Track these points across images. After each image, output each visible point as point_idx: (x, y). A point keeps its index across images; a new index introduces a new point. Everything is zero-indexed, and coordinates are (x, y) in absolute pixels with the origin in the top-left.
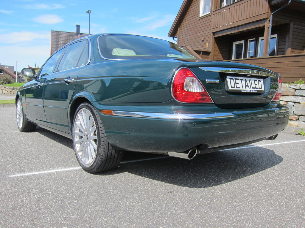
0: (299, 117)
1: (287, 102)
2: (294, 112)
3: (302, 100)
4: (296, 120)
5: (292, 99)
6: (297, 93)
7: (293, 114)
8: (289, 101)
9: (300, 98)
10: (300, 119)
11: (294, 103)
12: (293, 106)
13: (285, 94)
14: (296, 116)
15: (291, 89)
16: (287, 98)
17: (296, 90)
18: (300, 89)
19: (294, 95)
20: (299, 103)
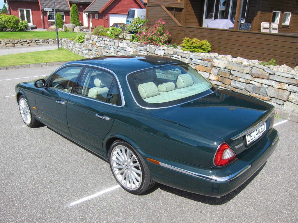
0: (271, 98)
1: (262, 84)
2: (267, 94)
3: (275, 85)
4: (269, 101)
5: (266, 82)
6: (271, 77)
7: (266, 95)
8: (264, 83)
9: (274, 82)
10: (272, 101)
11: (268, 86)
12: (267, 88)
13: (261, 77)
14: (269, 98)
15: (266, 73)
16: (262, 80)
17: (270, 74)
18: (274, 74)
19: (268, 79)
20: (272, 86)
